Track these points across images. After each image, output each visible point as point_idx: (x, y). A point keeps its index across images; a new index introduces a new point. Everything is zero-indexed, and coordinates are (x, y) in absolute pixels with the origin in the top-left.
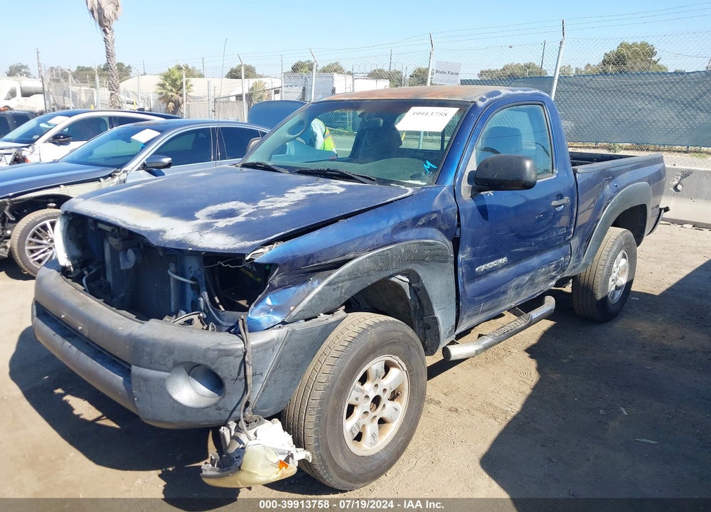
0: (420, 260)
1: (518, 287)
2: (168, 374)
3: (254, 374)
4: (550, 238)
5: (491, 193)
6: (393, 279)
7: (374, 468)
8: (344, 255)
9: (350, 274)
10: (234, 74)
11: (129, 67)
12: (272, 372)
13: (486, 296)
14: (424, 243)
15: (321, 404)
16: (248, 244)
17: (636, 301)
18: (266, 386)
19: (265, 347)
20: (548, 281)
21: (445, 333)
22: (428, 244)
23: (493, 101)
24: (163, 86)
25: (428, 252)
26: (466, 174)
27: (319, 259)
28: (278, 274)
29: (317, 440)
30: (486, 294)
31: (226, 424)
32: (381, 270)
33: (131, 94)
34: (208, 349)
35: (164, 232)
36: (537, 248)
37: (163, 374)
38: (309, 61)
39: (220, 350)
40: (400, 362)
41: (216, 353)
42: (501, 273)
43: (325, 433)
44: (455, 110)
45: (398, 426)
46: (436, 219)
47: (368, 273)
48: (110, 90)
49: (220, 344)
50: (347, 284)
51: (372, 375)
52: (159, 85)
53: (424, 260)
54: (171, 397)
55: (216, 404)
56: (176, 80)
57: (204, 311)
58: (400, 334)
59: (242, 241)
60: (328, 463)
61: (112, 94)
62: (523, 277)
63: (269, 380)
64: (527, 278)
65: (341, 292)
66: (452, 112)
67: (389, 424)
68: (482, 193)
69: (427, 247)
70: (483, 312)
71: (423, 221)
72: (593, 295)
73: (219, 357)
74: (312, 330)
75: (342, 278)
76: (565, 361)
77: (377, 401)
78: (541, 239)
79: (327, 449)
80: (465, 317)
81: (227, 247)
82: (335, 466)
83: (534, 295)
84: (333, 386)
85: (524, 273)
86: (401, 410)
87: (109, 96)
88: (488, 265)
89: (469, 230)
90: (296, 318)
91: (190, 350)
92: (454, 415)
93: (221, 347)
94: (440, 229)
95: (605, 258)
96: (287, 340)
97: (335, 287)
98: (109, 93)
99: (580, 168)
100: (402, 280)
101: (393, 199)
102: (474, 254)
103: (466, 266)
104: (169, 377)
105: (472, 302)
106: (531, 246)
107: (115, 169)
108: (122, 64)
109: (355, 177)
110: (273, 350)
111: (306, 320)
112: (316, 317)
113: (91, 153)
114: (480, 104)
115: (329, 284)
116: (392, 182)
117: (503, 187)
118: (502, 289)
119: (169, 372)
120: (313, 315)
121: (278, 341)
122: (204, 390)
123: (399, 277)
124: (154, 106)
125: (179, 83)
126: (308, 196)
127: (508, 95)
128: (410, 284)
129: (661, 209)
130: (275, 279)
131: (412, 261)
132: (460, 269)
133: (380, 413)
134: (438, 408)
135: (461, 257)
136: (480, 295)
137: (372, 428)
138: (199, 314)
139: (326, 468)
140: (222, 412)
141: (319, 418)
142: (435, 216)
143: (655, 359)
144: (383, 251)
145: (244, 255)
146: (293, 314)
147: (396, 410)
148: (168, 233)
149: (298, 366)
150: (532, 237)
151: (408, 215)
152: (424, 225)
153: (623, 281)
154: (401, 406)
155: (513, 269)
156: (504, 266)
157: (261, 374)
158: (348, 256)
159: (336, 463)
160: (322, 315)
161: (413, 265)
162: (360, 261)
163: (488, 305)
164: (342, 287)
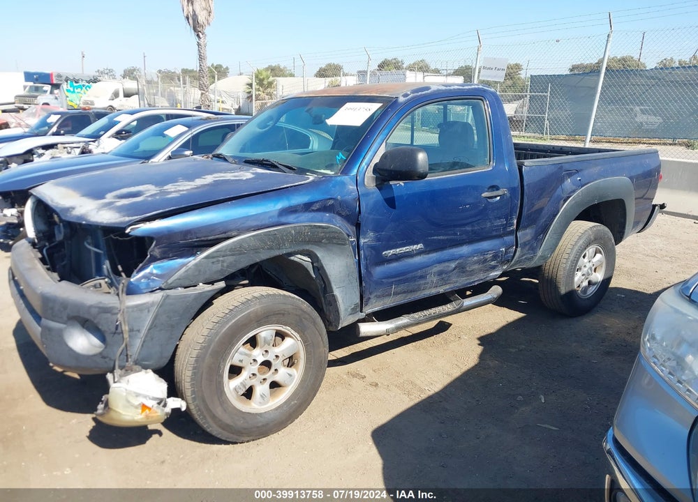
0: (318, 242)
1: (440, 273)
2: (64, 326)
3: (131, 330)
4: (482, 229)
5: (402, 183)
6: (292, 258)
7: (260, 424)
8: (225, 233)
9: (231, 250)
10: (322, 74)
11: (227, 68)
12: (149, 329)
13: (398, 279)
14: (315, 226)
15: (196, 361)
16: (127, 219)
17: (620, 298)
18: (144, 342)
19: (140, 308)
20: (488, 270)
21: (346, 310)
22: (320, 227)
23: (416, 96)
24: (251, 85)
25: (323, 234)
26: (372, 165)
27: (198, 235)
28: (156, 246)
29: (193, 392)
30: (399, 277)
31: (112, 371)
32: (271, 248)
33: (223, 94)
34: (91, 307)
35: (73, 208)
36: (464, 237)
37: (62, 326)
38: (395, 59)
39: (100, 308)
40: (293, 332)
41: (97, 310)
42: (418, 259)
43: (201, 387)
44: (379, 105)
45: (293, 390)
46: (333, 205)
47: (256, 250)
48: (200, 90)
49: (101, 303)
50: (230, 259)
51: (260, 340)
52: (248, 84)
53: (321, 242)
54: (67, 345)
55: (101, 353)
56: (264, 79)
57: (108, 277)
58: (290, 306)
59: (124, 216)
60: (205, 413)
61: (202, 94)
62: (447, 264)
63: (146, 336)
64: (453, 265)
65: (222, 266)
66: (375, 107)
67: (284, 388)
68: (391, 183)
69: (320, 230)
70: (396, 294)
71: (317, 206)
72: (556, 288)
73: (99, 313)
74: (186, 296)
75: (223, 253)
76: (513, 350)
77: (267, 364)
78: (469, 228)
79: (204, 401)
80: (372, 296)
81: (109, 221)
82: (214, 417)
83: (471, 283)
84: (209, 346)
85: (449, 260)
86: (296, 377)
87: (200, 96)
88: (398, 250)
89: (371, 217)
90: (172, 285)
91: (78, 306)
92: (373, 389)
93: (101, 305)
94: (340, 215)
95: (569, 251)
96: (162, 304)
97: (214, 260)
98: (200, 92)
99: (527, 162)
100: (304, 260)
101: (288, 185)
102: (378, 239)
103: (370, 249)
104: (65, 328)
105: (379, 283)
106: (456, 234)
107: (143, 161)
108: (221, 66)
109: (279, 166)
110: (149, 311)
111: (185, 288)
112: (196, 286)
113: (137, 146)
114: (401, 99)
115: (206, 257)
116: (308, 171)
117: (399, 177)
118: (419, 273)
119: (65, 323)
120: (192, 283)
121: (153, 304)
122: (95, 341)
123: (299, 256)
124: (243, 104)
125: (265, 82)
126: (214, 181)
127: (438, 90)
128: (312, 263)
129: (654, 206)
130: (154, 250)
131: (309, 242)
132: (362, 252)
133: (270, 376)
134: (360, 382)
135: (362, 241)
136: (388, 277)
137: (261, 389)
138: (104, 279)
139: (205, 417)
140: (107, 360)
141: (194, 374)
142: (331, 202)
143: (608, 353)
144: (270, 231)
145: (125, 229)
146: (170, 281)
147: (290, 375)
148: (76, 210)
149: (172, 326)
150: (455, 226)
151: (298, 200)
152: (318, 210)
153: (599, 277)
154: (297, 373)
155: (434, 256)
156: (420, 253)
157: (139, 331)
158: (229, 234)
159: (214, 415)
160: (201, 284)
161: (310, 246)
162: (242, 239)
163: (401, 287)
164: (223, 262)
